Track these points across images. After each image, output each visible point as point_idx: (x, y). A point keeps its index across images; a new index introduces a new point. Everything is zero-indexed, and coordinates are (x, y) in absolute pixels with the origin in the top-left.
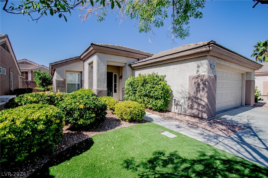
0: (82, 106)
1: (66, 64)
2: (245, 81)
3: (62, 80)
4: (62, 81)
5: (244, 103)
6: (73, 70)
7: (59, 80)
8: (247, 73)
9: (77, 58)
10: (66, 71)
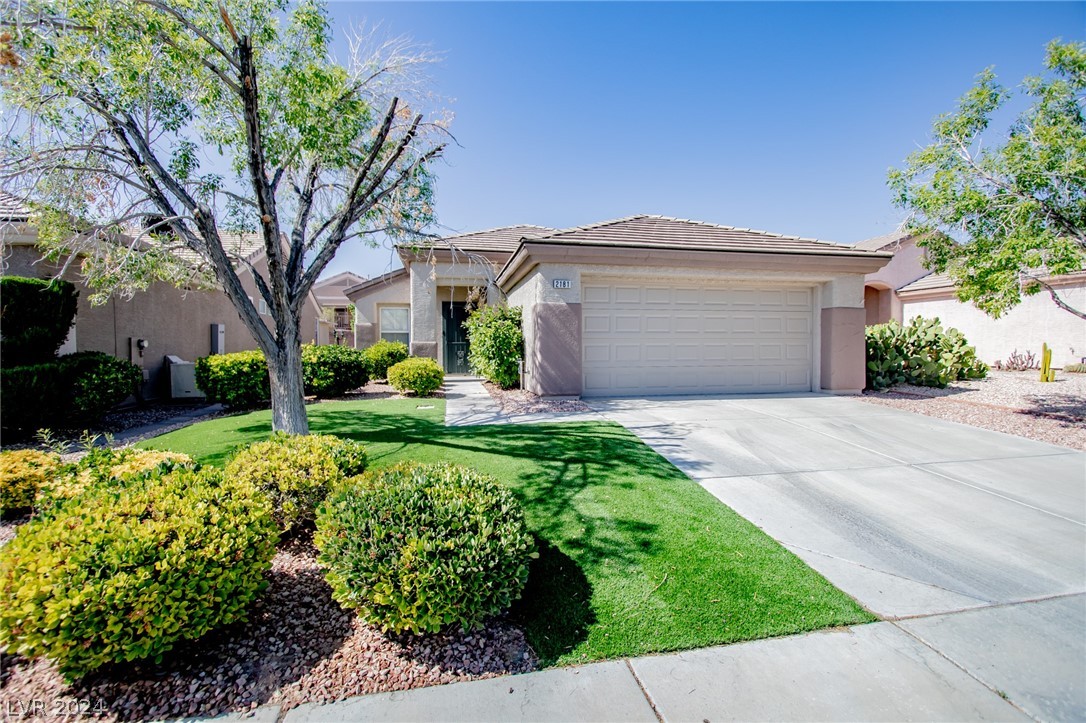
0: (314, 360)
1: (376, 289)
2: (820, 311)
3: (369, 324)
4: (367, 328)
5: (817, 383)
6: (392, 302)
7: (361, 327)
8: (825, 284)
9: (399, 273)
10: (379, 305)
